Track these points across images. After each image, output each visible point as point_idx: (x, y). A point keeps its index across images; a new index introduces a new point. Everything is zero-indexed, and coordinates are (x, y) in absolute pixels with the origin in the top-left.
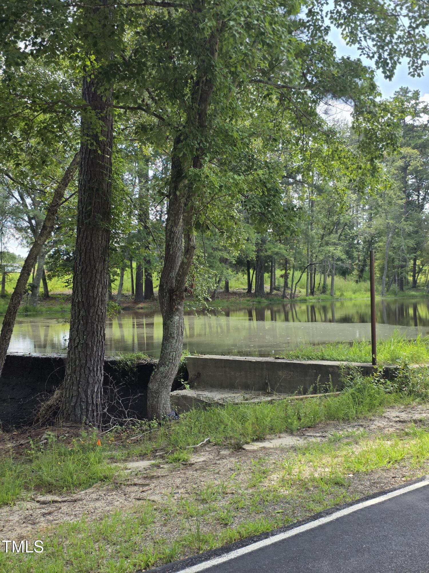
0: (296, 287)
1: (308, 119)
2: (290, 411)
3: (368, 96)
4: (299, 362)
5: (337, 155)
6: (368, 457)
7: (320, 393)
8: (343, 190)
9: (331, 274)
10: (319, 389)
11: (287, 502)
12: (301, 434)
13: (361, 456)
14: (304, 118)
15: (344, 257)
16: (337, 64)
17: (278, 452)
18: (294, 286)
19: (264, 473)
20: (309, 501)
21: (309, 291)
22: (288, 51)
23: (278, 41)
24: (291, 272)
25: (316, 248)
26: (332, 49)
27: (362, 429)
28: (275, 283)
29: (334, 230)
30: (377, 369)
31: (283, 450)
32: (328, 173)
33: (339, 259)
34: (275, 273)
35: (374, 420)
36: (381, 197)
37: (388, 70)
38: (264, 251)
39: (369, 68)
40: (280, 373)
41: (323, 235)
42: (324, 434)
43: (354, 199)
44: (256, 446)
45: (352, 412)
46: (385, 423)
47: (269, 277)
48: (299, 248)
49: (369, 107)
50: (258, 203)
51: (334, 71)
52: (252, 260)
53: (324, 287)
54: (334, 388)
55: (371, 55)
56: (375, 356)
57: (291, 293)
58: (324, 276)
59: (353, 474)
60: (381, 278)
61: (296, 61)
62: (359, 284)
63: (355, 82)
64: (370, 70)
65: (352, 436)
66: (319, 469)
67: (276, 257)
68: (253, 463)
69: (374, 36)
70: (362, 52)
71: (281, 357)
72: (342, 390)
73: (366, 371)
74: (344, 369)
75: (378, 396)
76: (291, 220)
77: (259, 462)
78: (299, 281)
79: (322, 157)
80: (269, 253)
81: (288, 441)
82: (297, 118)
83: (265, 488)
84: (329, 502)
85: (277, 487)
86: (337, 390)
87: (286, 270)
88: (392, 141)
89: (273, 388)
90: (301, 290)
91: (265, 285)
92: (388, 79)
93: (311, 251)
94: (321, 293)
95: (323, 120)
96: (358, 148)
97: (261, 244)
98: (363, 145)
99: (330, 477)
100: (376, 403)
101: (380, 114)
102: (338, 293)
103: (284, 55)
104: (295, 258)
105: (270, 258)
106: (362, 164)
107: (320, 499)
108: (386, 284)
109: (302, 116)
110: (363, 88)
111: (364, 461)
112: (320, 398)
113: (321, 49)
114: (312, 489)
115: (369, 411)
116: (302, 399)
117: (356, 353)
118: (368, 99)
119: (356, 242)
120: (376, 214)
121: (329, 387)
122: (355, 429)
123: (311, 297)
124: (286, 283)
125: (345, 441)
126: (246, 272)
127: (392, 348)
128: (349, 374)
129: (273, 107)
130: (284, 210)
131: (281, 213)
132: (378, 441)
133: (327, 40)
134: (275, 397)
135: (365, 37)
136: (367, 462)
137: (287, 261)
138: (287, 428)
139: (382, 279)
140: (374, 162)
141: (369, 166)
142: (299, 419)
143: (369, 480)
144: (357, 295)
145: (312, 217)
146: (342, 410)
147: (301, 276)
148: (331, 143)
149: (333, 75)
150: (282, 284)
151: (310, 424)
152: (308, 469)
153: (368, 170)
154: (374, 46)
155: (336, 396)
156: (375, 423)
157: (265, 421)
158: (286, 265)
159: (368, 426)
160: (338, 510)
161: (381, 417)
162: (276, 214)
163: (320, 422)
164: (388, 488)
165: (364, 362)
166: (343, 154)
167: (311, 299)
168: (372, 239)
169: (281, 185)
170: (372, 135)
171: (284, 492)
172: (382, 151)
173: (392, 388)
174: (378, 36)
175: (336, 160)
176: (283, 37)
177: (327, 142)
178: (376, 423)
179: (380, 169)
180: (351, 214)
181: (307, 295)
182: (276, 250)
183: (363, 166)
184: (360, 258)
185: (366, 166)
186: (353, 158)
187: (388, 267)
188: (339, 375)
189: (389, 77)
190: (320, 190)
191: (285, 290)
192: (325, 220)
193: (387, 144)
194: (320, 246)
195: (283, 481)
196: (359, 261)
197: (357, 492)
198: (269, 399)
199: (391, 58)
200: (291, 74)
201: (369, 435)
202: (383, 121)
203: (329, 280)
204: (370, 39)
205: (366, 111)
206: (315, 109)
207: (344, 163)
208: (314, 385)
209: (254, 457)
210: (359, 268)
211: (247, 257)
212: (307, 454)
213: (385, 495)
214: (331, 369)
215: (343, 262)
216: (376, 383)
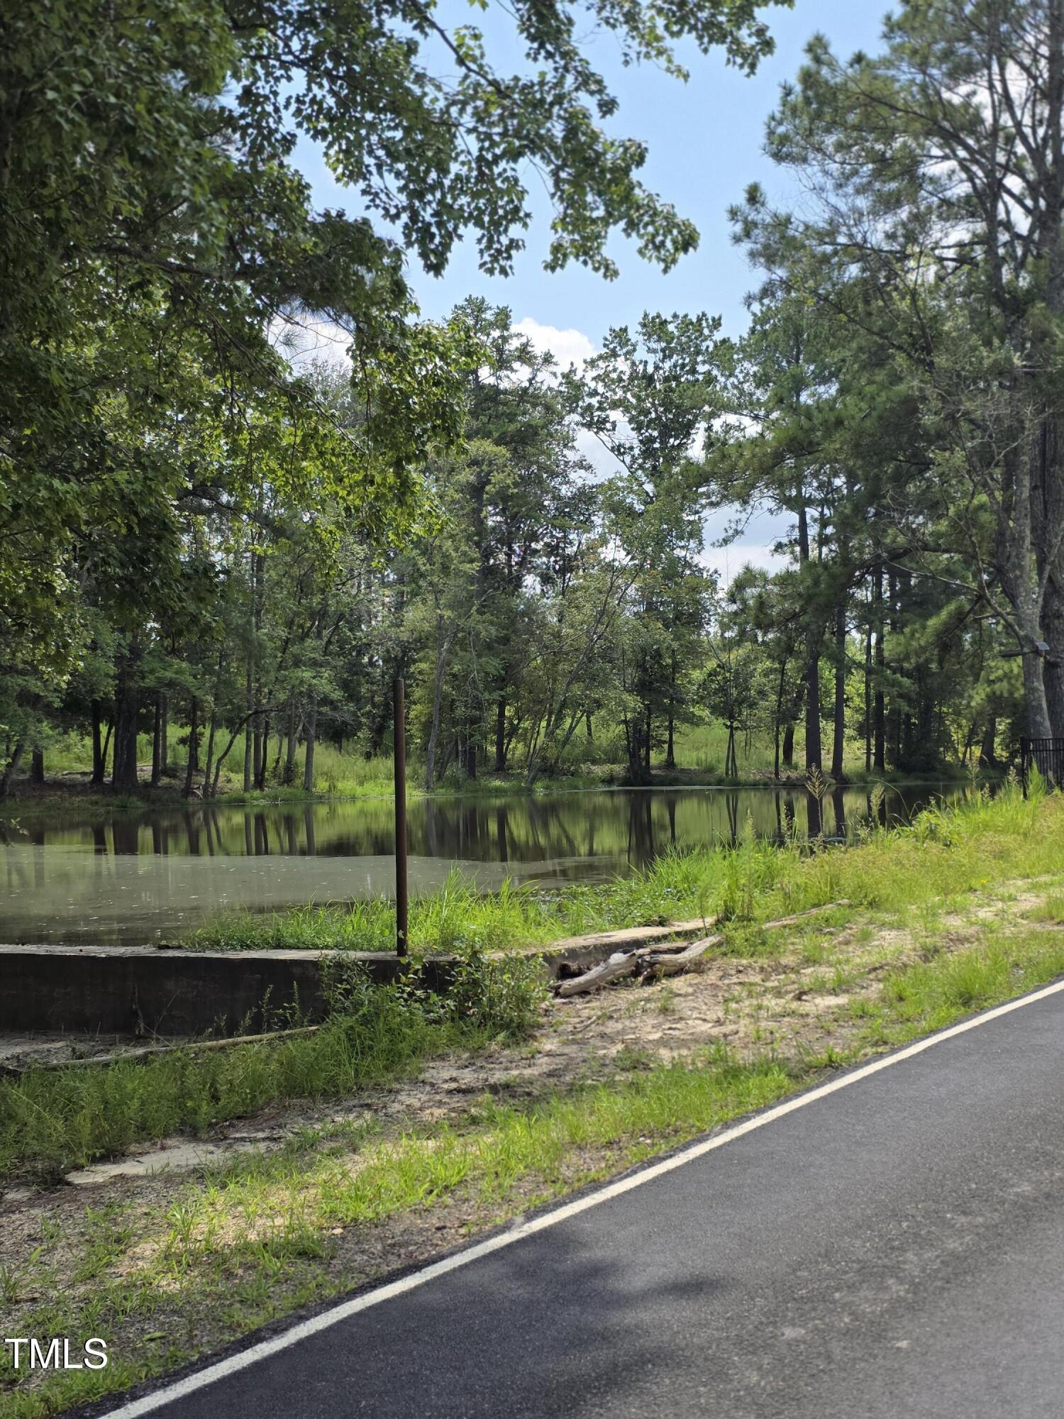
0: (218, 769)
1: (244, 354)
2: (192, 1080)
3: (388, 309)
4: (219, 955)
5: (316, 445)
6: (379, 1182)
7: (270, 1030)
8: (331, 532)
9: (306, 738)
10: (268, 1021)
11: (174, 1312)
12: (220, 1138)
13: (363, 1182)
14: (235, 351)
15: (337, 695)
16: (314, 225)
17: (158, 1185)
18: (214, 766)
19: (118, 1241)
20: (231, 1305)
21: (252, 778)
22: (195, 178)
23: (169, 153)
24: (207, 732)
25: (268, 672)
26: (301, 189)
27: (368, 1115)
28: (165, 758)
29: (314, 629)
30: (409, 964)
31: (170, 1179)
32: (294, 488)
33: (326, 701)
34: (165, 732)
35: (398, 1092)
36: (423, 553)
37: (433, 251)
38: (136, 678)
39: (390, 242)
40: (170, 985)
41: (287, 641)
42: (276, 1134)
43: (362, 555)
44: (103, 1173)
45: (346, 1073)
46: (424, 1098)
47: (149, 742)
48: (228, 671)
49: (391, 336)
50: (117, 553)
51: (308, 242)
52: (106, 699)
53: (290, 769)
54: (304, 1015)
55: (393, 211)
56: (405, 934)
57: (207, 783)
58: (290, 742)
59: (344, 1228)
60: (424, 748)
61: (213, 203)
62: (374, 761)
63: (356, 273)
64: (391, 249)
65: (344, 1134)
66: (259, 1222)
67: (169, 693)
68: (90, 1216)
69: (401, 166)
70: (373, 200)
71: (175, 943)
72: (324, 1020)
73: (382, 972)
74: (329, 967)
75: (407, 1031)
76: (201, 600)
77: (106, 1214)
78: (225, 754)
79: (278, 449)
80: (150, 682)
81: (184, 1155)
82: (216, 349)
83: (119, 1280)
84: (282, 1301)
85: (152, 1274)
86: (312, 1022)
87: (194, 726)
88: (444, 421)
89: (150, 1025)
90: (232, 775)
91: (139, 764)
92: (432, 273)
93: (258, 680)
94: (281, 784)
95: (280, 358)
96: (367, 433)
97: (129, 661)
98: (377, 427)
99: (286, 1238)
100: (404, 1047)
101: (416, 354)
102: (321, 785)
103: (184, 187)
104: (217, 698)
105: (152, 695)
106: (374, 473)
107: (260, 1295)
108: (436, 763)
109: (229, 345)
110: (375, 289)
111: (369, 1192)
112: (270, 1042)
113: (274, 185)
114: (240, 1272)
115: (386, 1068)
116: (222, 1048)
117: (359, 930)
118: (388, 316)
119: (366, 660)
120: (414, 594)
121: (292, 1015)
122: (351, 1117)
123: (257, 793)
124: (193, 758)
125: (329, 1145)
126: (90, 728)
127: (445, 913)
128: (341, 982)
129: (154, 318)
130: (183, 575)
131: (176, 581)
132: (404, 1141)
133: (288, 167)
134: (154, 1047)
135: (379, 167)
136: (378, 1195)
137: (196, 704)
138: (183, 1123)
139: (426, 749)
140: (403, 468)
141: (391, 479)
142: (215, 1098)
143: (381, 1239)
144: (369, 787)
145: (261, 597)
146: (322, 1070)
147: (231, 742)
148: (301, 416)
149: (305, 250)
150: (184, 762)
151: (241, 1109)
152: (232, 1222)
153: (391, 488)
154: (401, 190)
155: (307, 1036)
156: (399, 1097)
157: (125, 1109)
158: (195, 713)
159: (385, 1107)
160: (302, 1319)
161: (415, 1082)
162: (163, 584)
163: (268, 1104)
164: (426, 1255)
165: (380, 949)
166: (329, 445)
167: (256, 799)
168: (405, 653)
169: (177, 512)
170: (399, 403)
171: (169, 1285)
172: (424, 444)
173: (442, 1011)
174: (409, 167)
175: (312, 459)
176: (182, 144)
177: (290, 412)
178: (403, 1097)
179: (418, 488)
180: (354, 592)
181: (246, 789)
182: (169, 674)
183: (378, 479)
184: (376, 699)
185: (384, 479)
186: (354, 455)
187: (440, 722)
188: (317, 984)
189: (436, 268)
190: (277, 531)
191: (190, 775)
192: (291, 604)
193: (434, 427)
194: (280, 667)
195: (166, 1258)
196: (374, 705)
197: (351, 1270)
198: (140, 1051)
199: (440, 225)
200: (203, 236)
201: (387, 1127)
202: (424, 373)
203: (300, 753)
204: (390, 171)
205: (383, 344)
206: (261, 330)
207: (332, 467)
208: (255, 1010)
209: (95, 1203)
210: (373, 722)
211: (92, 691)
212: (231, 1186)
213: (418, 1274)
214: (297, 971)
215: (335, 708)
216: (406, 1000)
